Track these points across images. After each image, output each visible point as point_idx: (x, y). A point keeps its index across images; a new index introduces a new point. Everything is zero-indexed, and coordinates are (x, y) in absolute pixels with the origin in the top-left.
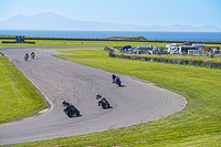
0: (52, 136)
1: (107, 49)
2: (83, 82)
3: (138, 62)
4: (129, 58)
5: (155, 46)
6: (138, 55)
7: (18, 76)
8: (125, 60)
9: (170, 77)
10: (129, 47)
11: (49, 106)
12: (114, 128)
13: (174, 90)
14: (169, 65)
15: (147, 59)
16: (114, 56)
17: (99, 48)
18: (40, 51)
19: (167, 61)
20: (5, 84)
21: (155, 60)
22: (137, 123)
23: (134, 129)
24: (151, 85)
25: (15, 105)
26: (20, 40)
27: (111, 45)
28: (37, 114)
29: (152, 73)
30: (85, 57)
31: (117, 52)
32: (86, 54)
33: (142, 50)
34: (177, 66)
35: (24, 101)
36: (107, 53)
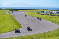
0: (23, 35)
1: (37, 12)
2: (31, 21)
4: (43, 14)
5: (50, 11)
6: (46, 14)
7: (14, 19)
8: (42, 15)
9: (54, 20)
10: (43, 12)
11: (22, 27)
12: (39, 33)
13: (56, 23)
14: (54, 16)
15: (48, 15)
16: (39, 14)
17: (35, 12)
18: (19, 13)
19: (53, 15)
20: (10, 22)
21: (50, 15)
22: (46, 32)
23: (45, 33)
24: (49, 22)
25: (13, 27)
26: (14, 10)
27: (39, 11)
29: (49, 19)
30: (32, 14)
31: (40, 13)
33: (47, 12)
34: (56, 17)
35: (15, 26)
36: (38, 13)
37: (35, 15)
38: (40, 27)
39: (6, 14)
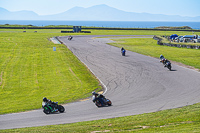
1: (155, 37)
2: (134, 68)
3: (184, 49)
4: (176, 45)
7: (75, 62)
8: (172, 48)
10: (176, 36)
11: (103, 89)
12: (163, 109)
15: (192, 47)
16: (162, 44)
17: (149, 37)
18: (94, 39)
20: (64, 70)
22: (183, 105)
23: (180, 110)
24: (196, 70)
25: (73, 88)
26: (78, 29)
27: (159, 34)
29: (197, 60)
30: (136, 45)
31: (165, 40)
32: (137, 42)
33: (188, 39)
35: (81, 85)
36: (156, 42)
38: (164, 89)
39: (49, 45)
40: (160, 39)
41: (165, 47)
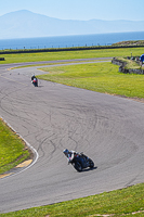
0: (39, 202)
1: (115, 61)
2: (82, 115)
11: (31, 156)
12: (135, 183)
16: (126, 71)
17: (104, 61)
27: (122, 54)
28: (14, 169)
30: (83, 76)
31: (131, 65)
32: (84, 70)
37: (102, 80)
38: (135, 148)
40: (124, 63)
41: (132, 76)
